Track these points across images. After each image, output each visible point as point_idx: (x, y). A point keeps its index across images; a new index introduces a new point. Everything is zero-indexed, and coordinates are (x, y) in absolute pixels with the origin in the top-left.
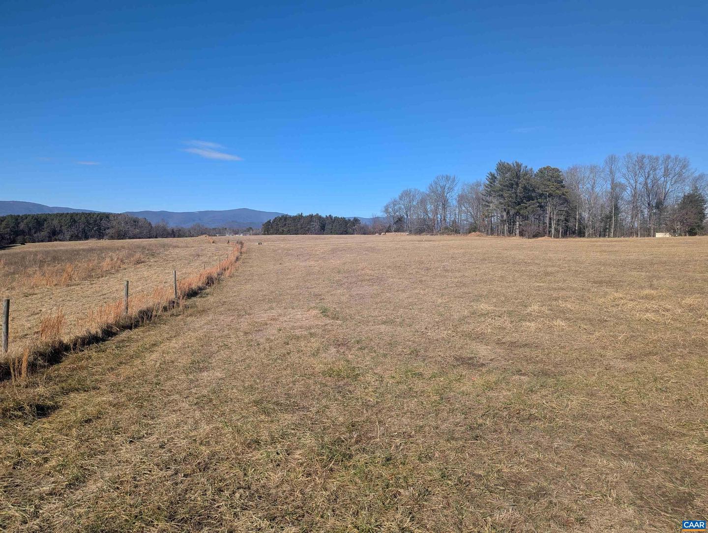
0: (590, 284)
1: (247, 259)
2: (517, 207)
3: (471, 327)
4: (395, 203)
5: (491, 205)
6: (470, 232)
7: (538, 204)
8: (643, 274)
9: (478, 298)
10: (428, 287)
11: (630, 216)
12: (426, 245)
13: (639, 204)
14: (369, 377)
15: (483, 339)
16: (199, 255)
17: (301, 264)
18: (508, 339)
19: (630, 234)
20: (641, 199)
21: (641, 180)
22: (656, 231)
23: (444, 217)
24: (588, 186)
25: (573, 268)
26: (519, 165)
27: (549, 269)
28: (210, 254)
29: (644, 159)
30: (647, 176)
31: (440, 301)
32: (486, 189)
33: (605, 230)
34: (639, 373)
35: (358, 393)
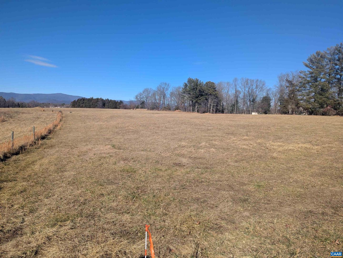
0: (225, 134)
1: (66, 120)
2: (196, 99)
3: (179, 151)
4: (140, 94)
5: (185, 98)
6: (175, 110)
7: (205, 98)
8: (245, 130)
9: (181, 140)
10: (159, 135)
11: (242, 105)
12: (156, 115)
13: (246, 100)
14: (140, 171)
15: (184, 156)
16: (38, 118)
17: (96, 123)
18: (193, 156)
19: (242, 113)
20: (247, 98)
21: (247, 89)
22: (252, 111)
23: (164, 102)
24: (226, 91)
25: (219, 128)
26: (197, 80)
27: (209, 128)
28: (44, 117)
29: (248, 81)
30: (249, 88)
31: (165, 141)
32: (183, 90)
33: (232, 111)
34: (239, 166)
35: (137, 177)
